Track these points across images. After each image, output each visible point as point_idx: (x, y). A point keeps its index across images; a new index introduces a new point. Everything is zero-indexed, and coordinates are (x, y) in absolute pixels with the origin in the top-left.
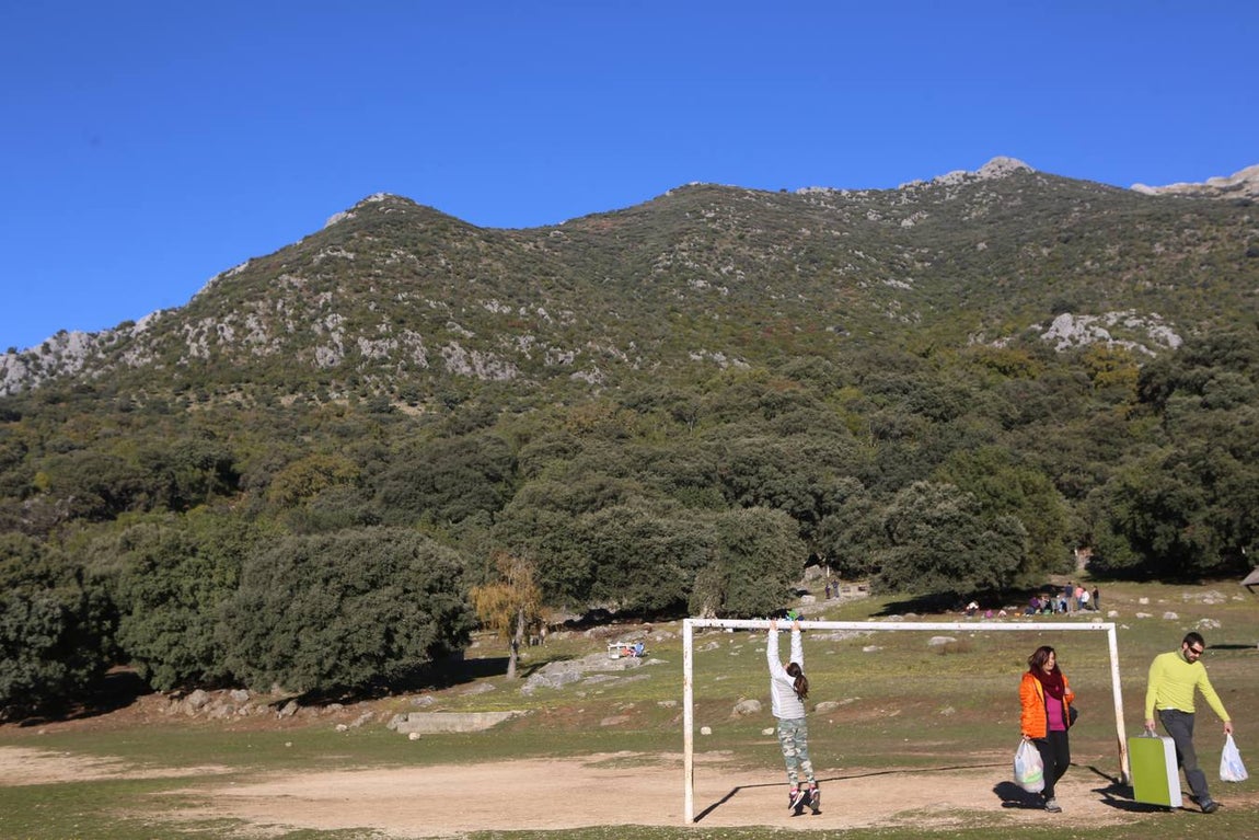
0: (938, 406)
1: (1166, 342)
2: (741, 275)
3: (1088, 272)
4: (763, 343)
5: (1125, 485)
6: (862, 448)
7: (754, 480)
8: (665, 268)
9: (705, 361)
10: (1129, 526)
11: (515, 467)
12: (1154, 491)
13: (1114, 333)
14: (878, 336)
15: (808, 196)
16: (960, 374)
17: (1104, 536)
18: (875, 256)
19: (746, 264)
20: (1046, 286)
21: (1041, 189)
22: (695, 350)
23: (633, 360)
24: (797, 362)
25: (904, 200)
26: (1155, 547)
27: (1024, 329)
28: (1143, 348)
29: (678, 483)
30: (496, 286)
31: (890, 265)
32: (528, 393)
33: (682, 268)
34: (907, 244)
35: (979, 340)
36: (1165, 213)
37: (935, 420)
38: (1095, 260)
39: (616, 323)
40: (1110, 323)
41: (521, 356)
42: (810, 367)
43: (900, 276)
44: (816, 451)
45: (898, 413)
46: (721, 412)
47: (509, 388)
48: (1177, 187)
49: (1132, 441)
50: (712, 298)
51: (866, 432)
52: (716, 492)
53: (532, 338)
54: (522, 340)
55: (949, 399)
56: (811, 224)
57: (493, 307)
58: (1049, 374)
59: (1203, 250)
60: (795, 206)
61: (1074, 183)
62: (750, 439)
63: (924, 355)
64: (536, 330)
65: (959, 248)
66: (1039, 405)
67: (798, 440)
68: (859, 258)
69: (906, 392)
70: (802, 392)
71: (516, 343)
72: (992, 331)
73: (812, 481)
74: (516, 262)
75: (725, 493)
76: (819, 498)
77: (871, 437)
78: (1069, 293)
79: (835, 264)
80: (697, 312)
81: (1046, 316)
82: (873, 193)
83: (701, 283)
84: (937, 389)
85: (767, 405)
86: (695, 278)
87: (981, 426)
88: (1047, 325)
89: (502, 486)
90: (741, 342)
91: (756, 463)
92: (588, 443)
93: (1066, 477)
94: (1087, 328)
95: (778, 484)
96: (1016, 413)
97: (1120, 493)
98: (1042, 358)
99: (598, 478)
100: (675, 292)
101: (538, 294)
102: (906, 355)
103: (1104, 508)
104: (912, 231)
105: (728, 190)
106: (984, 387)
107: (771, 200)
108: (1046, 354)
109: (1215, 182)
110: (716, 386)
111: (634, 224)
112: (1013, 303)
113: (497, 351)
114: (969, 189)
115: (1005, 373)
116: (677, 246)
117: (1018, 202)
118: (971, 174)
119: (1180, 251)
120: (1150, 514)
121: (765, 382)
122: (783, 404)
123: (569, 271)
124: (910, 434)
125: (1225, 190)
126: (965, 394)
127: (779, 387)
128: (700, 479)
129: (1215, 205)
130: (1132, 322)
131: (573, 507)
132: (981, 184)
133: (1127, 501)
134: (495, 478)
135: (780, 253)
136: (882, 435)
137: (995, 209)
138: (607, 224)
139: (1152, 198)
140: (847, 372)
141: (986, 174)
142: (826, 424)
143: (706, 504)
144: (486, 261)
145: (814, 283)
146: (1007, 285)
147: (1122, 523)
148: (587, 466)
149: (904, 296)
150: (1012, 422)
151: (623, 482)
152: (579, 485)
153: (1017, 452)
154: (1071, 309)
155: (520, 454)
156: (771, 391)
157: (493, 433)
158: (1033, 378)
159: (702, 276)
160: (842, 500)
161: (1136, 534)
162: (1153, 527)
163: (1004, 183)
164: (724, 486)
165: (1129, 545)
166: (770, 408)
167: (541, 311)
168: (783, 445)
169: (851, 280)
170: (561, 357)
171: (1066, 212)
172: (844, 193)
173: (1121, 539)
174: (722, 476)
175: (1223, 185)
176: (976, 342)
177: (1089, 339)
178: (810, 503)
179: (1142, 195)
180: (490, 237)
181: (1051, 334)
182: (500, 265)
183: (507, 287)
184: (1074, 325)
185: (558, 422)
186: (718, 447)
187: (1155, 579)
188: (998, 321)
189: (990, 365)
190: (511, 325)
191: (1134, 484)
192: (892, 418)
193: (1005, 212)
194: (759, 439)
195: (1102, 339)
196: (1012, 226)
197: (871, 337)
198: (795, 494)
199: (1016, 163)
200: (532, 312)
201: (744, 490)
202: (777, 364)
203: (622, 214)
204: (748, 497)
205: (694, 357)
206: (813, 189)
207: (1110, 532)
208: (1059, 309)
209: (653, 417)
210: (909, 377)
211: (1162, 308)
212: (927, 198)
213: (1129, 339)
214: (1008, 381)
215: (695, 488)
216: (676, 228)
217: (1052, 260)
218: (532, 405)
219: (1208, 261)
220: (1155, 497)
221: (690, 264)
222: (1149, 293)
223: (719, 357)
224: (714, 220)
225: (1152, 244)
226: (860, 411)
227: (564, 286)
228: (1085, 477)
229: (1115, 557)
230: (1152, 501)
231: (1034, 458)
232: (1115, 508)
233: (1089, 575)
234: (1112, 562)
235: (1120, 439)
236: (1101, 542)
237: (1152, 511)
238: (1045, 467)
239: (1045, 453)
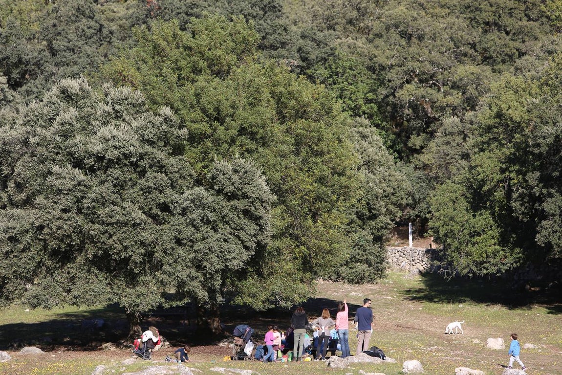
5: (499, 115)
10: (499, 194)
12: (548, 129)
17: (451, 213)
26: (539, 239)
49: (547, 28)
93: (408, 93)
97: (489, 129)
103: (466, 156)
120: (537, 174)
133: (502, 145)
147: (485, 188)
153: (320, 36)
161: (510, 210)
162: (540, 199)
165: (496, 232)
173: (484, 219)
187: (541, 303)
191: (516, 114)
207: (463, 204)
220: (550, 140)
228: (446, 94)
229: (468, 254)
230: (544, 149)
231: (352, 49)
232: (477, 159)
233: (422, 286)
234: (463, 264)
235: (525, 22)
236: (445, 224)
237: (541, 168)
238: (371, 69)
239: (378, 41)
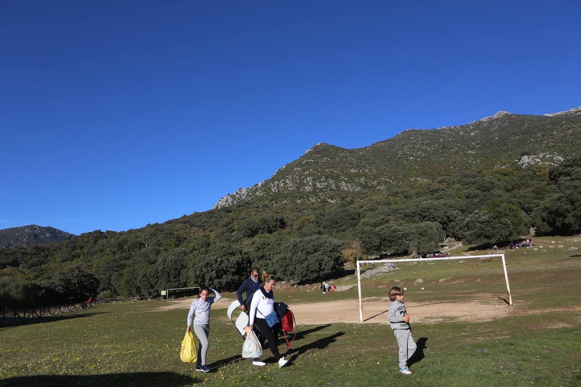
0: (484, 187)
1: (560, 161)
2: (423, 155)
3: (532, 142)
4: (431, 173)
5: (545, 207)
6: (461, 202)
7: (428, 214)
8: (401, 155)
9: (415, 180)
10: (547, 219)
11: (359, 216)
13: (542, 160)
14: (466, 168)
15: (441, 130)
16: (491, 177)
17: (539, 223)
18: (464, 145)
19: (424, 151)
20: (518, 148)
21: (514, 119)
22: (412, 177)
23: (394, 182)
24: (439, 179)
25: (471, 127)
26: (556, 225)
27: (512, 161)
28: (552, 164)
29: (406, 216)
30: (353, 165)
31: (468, 147)
32: (365, 194)
33: (406, 154)
34: (473, 140)
35: (498, 166)
36: (556, 122)
37: (484, 191)
38: (534, 138)
39: (388, 172)
40: (540, 157)
41: (362, 184)
42: (444, 179)
43: (472, 150)
44: (446, 204)
45: (472, 190)
46: (418, 195)
47: (359, 193)
48: (559, 113)
49: (547, 193)
50: (416, 162)
51: (462, 197)
52: (417, 218)
53: (364, 178)
54: (362, 179)
55: (488, 185)
56: (443, 137)
57: (353, 171)
58: (520, 174)
59: (570, 131)
60: (437, 133)
61: (525, 116)
62: (426, 202)
63: (479, 172)
64: (365, 176)
65: (490, 140)
66: (517, 184)
67: (441, 201)
68: (459, 146)
69: (474, 184)
70: (442, 187)
71: (360, 180)
72: (502, 163)
73: (446, 213)
74: (358, 157)
75: (420, 218)
76: (448, 218)
77: (464, 198)
78: (526, 149)
79: (452, 148)
80: (411, 166)
81: (519, 157)
82: (461, 126)
83: (412, 158)
84: (484, 182)
85: (432, 191)
86: (410, 157)
87: (499, 192)
88: (520, 160)
89: (356, 221)
90: (426, 174)
91: (428, 209)
92: (379, 207)
93: (526, 205)
94: (533, 159)
95: (435, 214)
96: (510, 187)
97: (544, 209)
98: (517, 170)
99: (382, 217)
100: (404, 161)
101: (365, 166)
102: (473, 173)
104: (474, 136)
105: (417, 131)
106: (499, 180)
107: (430, 132)
108: (519, 169)
109: (572, 110)
110: (416, 187)
111: (391, 144)
112: (508, 153)
113: (355, 183)
114: (491, 121)
115: (506, 175)
116: (404, 148)
117: (507, 124)
118: (491, 117)
119: (562, 133)
120: (554, 215)
121: (431, 185)
122: (437, 191)
123: (373, 159)
124: (476, 196)
125: (576, 112)
126: (493, 183)
127: (436, 186)
128: (412, 215)
129: (573, 117)
130: (548, 156)
131: (375, 225)
132: (495, 120)
133: (546, 211)
134: (353, 219)
135: (434, 147)
136: (468, 197)
137: (500, 127)
138: (383, 144)
139: (552, 117)
140: (455, 179)
141: (496, 117)
142: (450, 196)
143: (414, 222)
144: (350, 158)
145: (445, 154)
146: (506, 149)
147: (544, 218)
148: (379, 213)
149: (473, 156)
150: (509, 190)
151: (389, 217)
152: (376, 219)
153: (510, 199)
154: (527, 154)
155: (360, 211)
156: (432, 188)
157: (353, 206)
158: (515, 176)
159: (412, 156)
160: (455, 218)
161: (550, 221)
162: (555, 219)
163: (502, 118)
164: (419, 216)
165: (547, 225)
166: (432, 192)
167: (366, 170)
168: (436, 203)
169: (457, 152)
170: (373, 183)
171: (523, 125)
172: (452, 127)
173: (545, 223)
174: (419, 213)
175: (576, 111)
176: (497, 167)
177: (534, 163)
178: (446, 219)
179: (548, 117)
180: (350, 151)
181: (521, 162)
182: (354, 159)
183: (356, 165)
184: (528, 159)
185: (371, 201)
186: (417, 205)
187: (557, 235)
188: (504, 160)
189: (501, 173)
190: (358, 175)
191: (548, 206)
192: (470, 192)
193: (503, 127)
194: (429, 202)
195: (538, 162)
196: (506, 131)
197: (464, 169)
198: (441, 217)
199: (505, 112)
200: (364, 171)
201: (425, 217)
202: (434, 179)
203: (387, 141)
204: (427, 219)
205: (411, 179)
206: (443, 127)
207: (541, 221)
208: (523, 155)
209: (398, 198)
210: (474, 179)
211: (558, 150)
212: (478, 126)
213: (547, 161)
214: (507, 178)
215: (410, 217)
216: (403, 143)
217: (520, 140)
218: (366, 197)
219: (572, 134)
220: (555, 209)
221: (408, 153)
222: (552, 146)
223: (419, 179)
224: (414, 140)
225: (553, 131)
226: (460, 191)
227: (372, 163)
228: (533, 205)
229: (544, 229)
230: (554, 211)
231: (515, 200)
232: (542, 214)
233: (536, 235)
235: (544, 192)
238: (519, 203)
239: (519, 199)
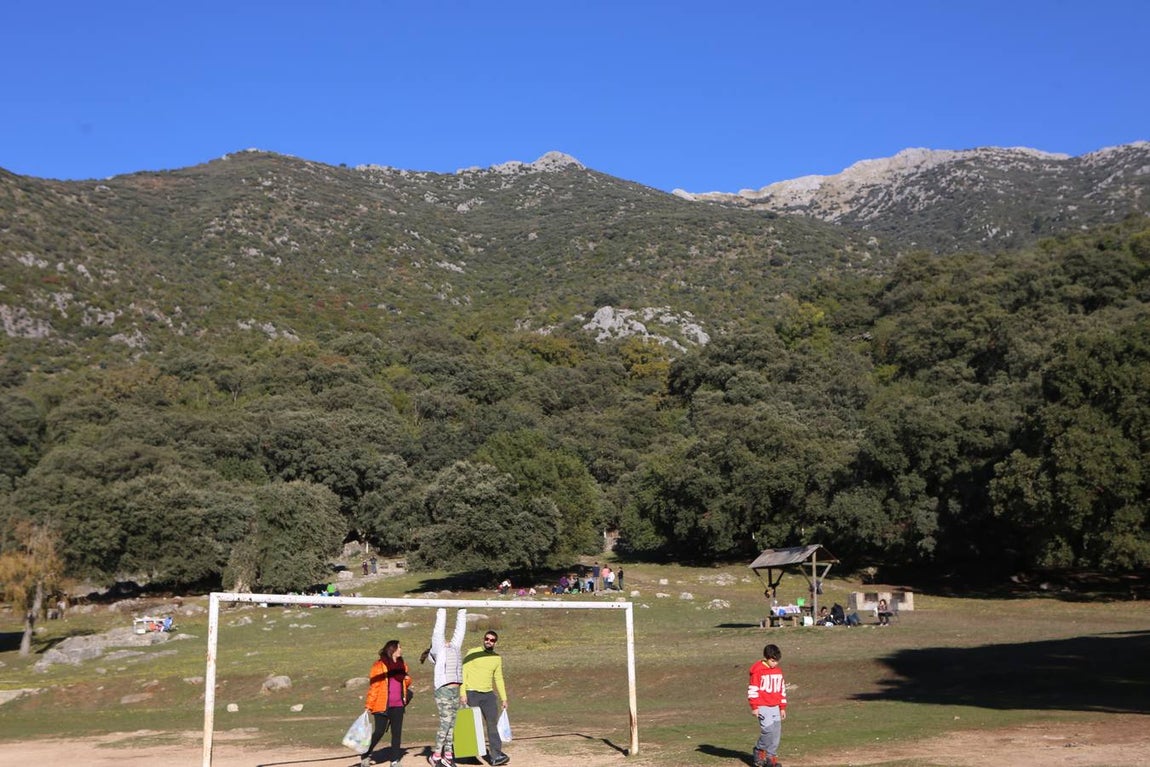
0: (482, 389)
1: (696, 339)
2: (295, 247)
3: (629, 269)
4: (314, 316)
5: (652, 472)
6: (407, 426)
7: (297, 454)
8: (218, 233)
9: (254, 330)
10: (654, 510)
11: (42, 430)
12: (678, 479)
13: (651, 328)
14: (429, 317)
15: (367, 173)
16: (505, 358)
17: (630, 520)
18: (430, 237)
19: (300, 235)
20: (590, 278)
21: (591, 186)
22: (244, 319)
23: (178, 326)
24: (347, 338)
25: (461, 185)
26: (676, 531)
27: (568, 319)
28: (675, 343)
29: (219, 453)
30: (32, 238)
31: (445, 248)
32: (61, 353)
33: (235, 235)
34: (461, 228)
35: (526, 327)
36: (701, 218)
37: (479, 401)
38: (637, 257)
39: (162, 286)
40: (647, 318)
41: (57, 315)
42: (360, 343)
43: (454, 259)
44: (361, 427)
45: (444, 394)
46: (267, 384)
47: (40, 346)
48: (712, 195)
49: (661, 430)
50: (265, 268)
51: (411, 411)
52: (257, 464)
53: (69, 296)
54: (58, 297)
55: (493, 382)
56: (370, 202)
57: (28, 260)
58: (588, 363)
59: (733, 255)
60: (354, 182)
61: (622, 183)
62: (295, 412)
63: (472, 338)
64: (74, 288)
65: (511, 236)
66: (578, 392)
67: (344, 416)
68: (414, 239)
69: (452, 373)
70: (351, 367)
71: (52, 299)
72: (539, 319)
73: (355, 456)
74: (56, 215)
75: (267, 466)
76: (362, 474)
77: (416, 416)
78: (610, 290)
79: (391, 242)
80: (248, 281)
81: (589, 308)
82: (432, 175)
83: (253, 252)
84: (483, 371)
85: (314, 378)
86: (248, 246)
87: (521, 409)
88: (590, 316)
89: (26, 450)
90: (292, 314)
91: (300, 437)
92: (124, 409)
93: (599, 463)
94: (626, 321)
95: (322, 458)
96: (556, 399)
97: (647, 479)
98: (582, 348)
99: (133, 445)
100: (226, 258)
101: (78, 250)
102: (455, 337)
103: (632, 493)
104: (467, 215)
105: (287, 160)
106: (528, 372)
107: (330, 174)
108: (587, 344)
109: (746, 194)
110: (263, 357)
111: (188, 185)
112: (559, 292)
113: (30, 306)
114: (524, 179)
115: (548, 360)
116: (231, 212)
117: (569, 196)
118: (527, 165)
119: (713, 256)
120: (673, 500)
121: (313, 356)
122: (332, 378)
123: (114, 229)
124: (454, 414)
125: (754, 202)
126: (509, 378)
127: (328, 361)
128: (242, 450)
129: (745, 215)
130: (666, 319)
131: (105, 475)
132: (535, 176)
133: (653, 487)
134: (20, 442)
135: (336, 228)
136: (427, 414)
137: (547, 201)
138: (158, 184)
139: (691, 203)
140: (397, 350)
141: (540, 167)
142: (373, 401)
143: (246, 476)
144: (22, 211)
145: (368, 260)
146: (555, 274)
147: (648, 507)
148: (122, 432)
149: (456, 280)
150: (552, 407)
151: (160, 451)
152: (112, 452)
153: (555, 436)
154: (612, 302)
155: (49, 417)
156: (318, 366)
157: (20, 393)
158: (574, 366)
159: (256, 244)
160: (384, 477)
161: (660, 517)
162: (675, 512)
163: (557, 177)
164: (265, 459)
165: (653, 529)
166: (317, 382)
167: (81, 268)
168: (328, 419)
169: (405, 260)
170: (101, 317)
171: (612, 209)
172: (403, 173)
173: (646, 522)
174: (264, 448)
175: (753, 197)
176: (522, 328)
177: (627, 332)
178: (352, 478)
179: (682, 199)
180: (28, 185)
181: (592, 325)
182: (37, 216)
183: (45, 241)
184: (614, 317)
185: (93, 385)
186: (262, 419)
187: (675, 561)
188: (544, 310)
189: (535, 351)
190: (46, 281)
191: (661, 471)
192: (438, 398)
193: (557, 205)
194: (304, 412)
195: (639, 332)
196: (562, 218)
197: (421, 317)
198: (338, 469)
199: (569, 159)
200: (72, 269)
201: (286, 464)
202: (327, 338)
203: (174, 174)
204: (291, 471)
205: (242, 326)
206: (372, 167)
207: (636, 515)
208: (601, 302)
209: (196, 385)
210: (456, 358)
211: (694, 307)
212: (483, 184)
213: (663, 334)
214: (551, 367)
215: (236, 459)
216: (231, 193)
217: (597, 255)
218: (65, 366)
219: (736, 267)
220: (679, 484)
221: (243, 231)
222: (686, 291)
223: (268, 327)
224: (270, 189)
225: (689, 246)
226: (407, 389)
227: (107, 243)
228: (617, 462)
229: (640, 540)
230: (676, 488)
231: (571, 443)
232: (642, 493)
233: (616, 556)
234: (637, 544)
235: (650, 428)
236: (628, 526)
237: (675, 497)
238: (580, 452)
239: (581, 439)
